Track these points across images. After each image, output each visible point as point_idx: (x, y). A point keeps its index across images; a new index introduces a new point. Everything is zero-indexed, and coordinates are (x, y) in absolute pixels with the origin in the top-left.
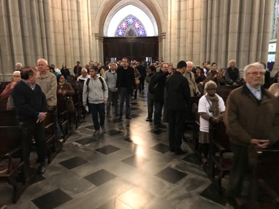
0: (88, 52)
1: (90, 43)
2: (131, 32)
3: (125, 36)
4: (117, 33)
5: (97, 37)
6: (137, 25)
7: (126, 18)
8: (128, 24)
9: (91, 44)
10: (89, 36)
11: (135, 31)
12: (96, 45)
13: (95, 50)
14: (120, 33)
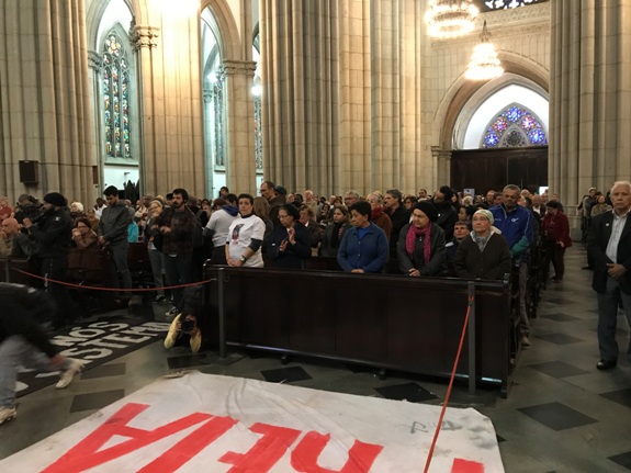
1: (416, 164)
2: (514, 138)
3: (500, 146)
4: (485, 140)
5: (436, 153)
6: (527, 124)
7: (505, 111)
8: (508, 122)
9: (419, 167)
10: (416, 153)
11: (524, 135)
14: (492, 140)
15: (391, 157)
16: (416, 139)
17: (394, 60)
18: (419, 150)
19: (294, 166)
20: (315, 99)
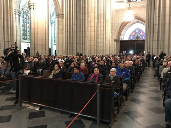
1: (110, 44)
3: (134, 40)
5: (116, 41)
7: (135, 30)
8: (136, 33)
11: (140, 36)
14: (131, 38)
15: (102, 42)
16: (110, 37)
17: (104, 15)
18: (111, 40)
19: (73, 43)
20: (79, 25)
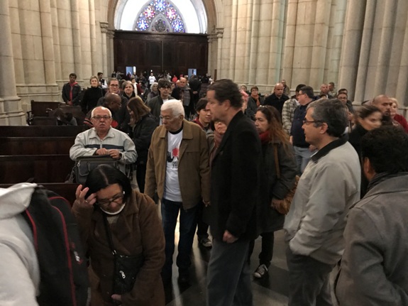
0: (88, 55)
1: (91, 38)
2: (160, 25)
3: (150, 31)
4: (137, 25)
5: (104, 30)
6: (171, 14)
8: (155, 12)
9: (95, 41)
10: (91, 25)
11: (168, 24)
12: (102, 44)
13: (100, 53)
14: (143, 26)
